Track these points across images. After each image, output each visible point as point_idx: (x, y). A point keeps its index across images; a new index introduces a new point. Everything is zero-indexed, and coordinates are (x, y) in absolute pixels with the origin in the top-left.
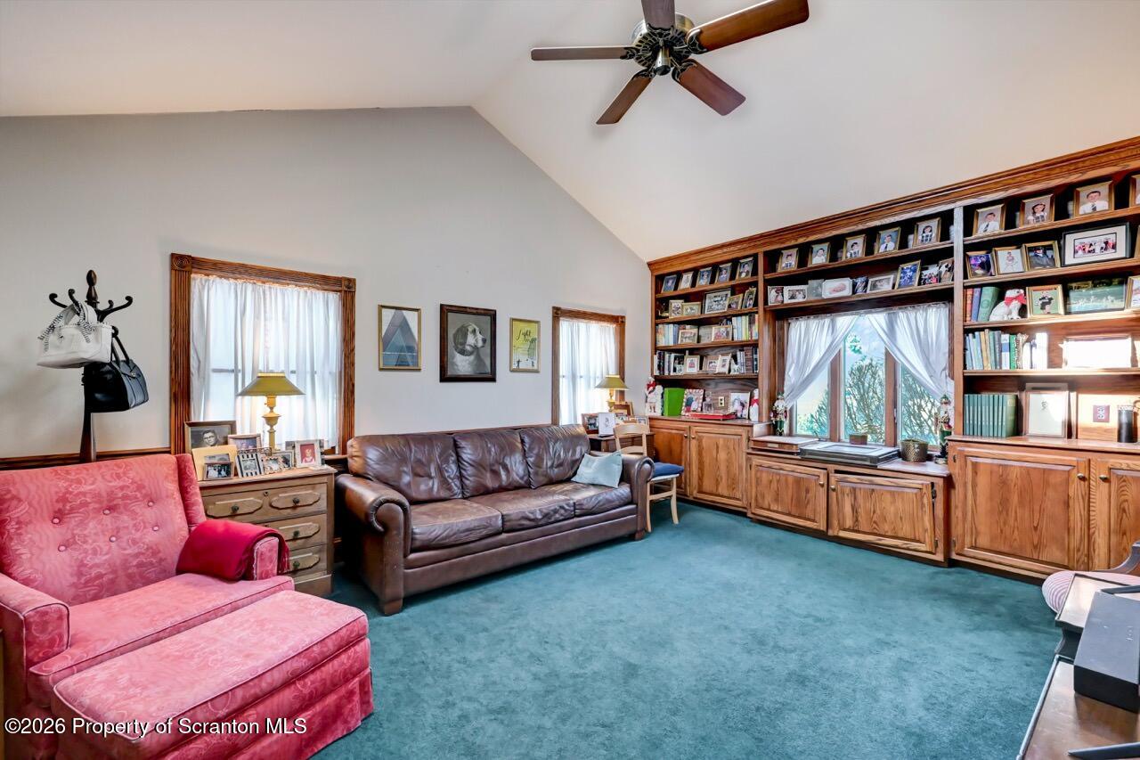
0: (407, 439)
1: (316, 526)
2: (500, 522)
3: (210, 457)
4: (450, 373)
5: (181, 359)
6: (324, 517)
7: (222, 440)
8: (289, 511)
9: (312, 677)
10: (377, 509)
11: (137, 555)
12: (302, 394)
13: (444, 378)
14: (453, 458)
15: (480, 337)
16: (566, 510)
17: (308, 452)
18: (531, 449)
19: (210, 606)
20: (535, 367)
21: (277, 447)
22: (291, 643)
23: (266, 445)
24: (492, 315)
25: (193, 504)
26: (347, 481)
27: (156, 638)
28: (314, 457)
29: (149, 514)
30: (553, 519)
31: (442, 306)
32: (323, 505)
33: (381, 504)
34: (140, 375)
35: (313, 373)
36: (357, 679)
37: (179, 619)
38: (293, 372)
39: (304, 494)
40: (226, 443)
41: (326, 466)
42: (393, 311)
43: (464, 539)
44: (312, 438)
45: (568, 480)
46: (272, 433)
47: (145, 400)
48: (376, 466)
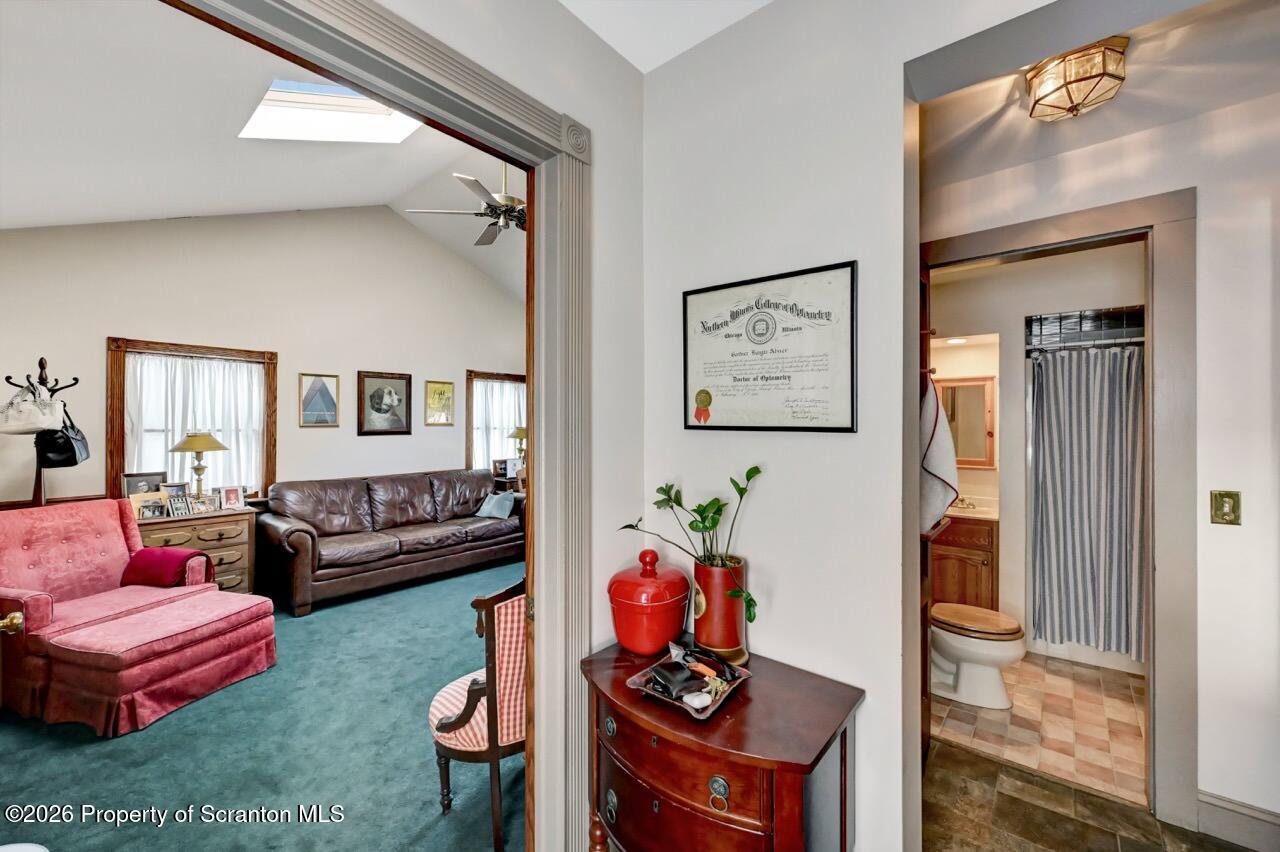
0: (324, 485)
1: (240, 553)
2: (398, 546)
3: (145, 501)
4: (366, 428)
5: (117, 423)
6: (246, 546)
7: (154, 488)
8: (215, 542)
9: (230, 634)
10: (288, 537)
11: (88, 573)
12: (227, 449)
13: (361, 432)
14: (366, 498)
15: (395, 397)
16: (458, 537)
17: (232, 496)
18: (439, 490)
19: (153, 600)
20: (450, 422)
21: (203, 492)
22: (216, 613)
23: (194, 490)
24: (408, 379)
25: (133, 536)
26: (267, 518)
27: (116, 617)
28: (238, 500)
29: (98, 543)
30: (446, 544)
31: (359, 373)
32: (245, 537)
33: (293, 532)
34: (83, 438)
35: (237, 431)
36: (264, 641)
37: (131, 607)
38: (219, 430)
39: (228, 529)
40: (158, 490)
41: (249, 507)
42: (313, 378)
43: (365, 559)
44: (235, 484)
45: (473, 515)
46: (199, 481)
47: (88, 457)
48: (294, 506)
